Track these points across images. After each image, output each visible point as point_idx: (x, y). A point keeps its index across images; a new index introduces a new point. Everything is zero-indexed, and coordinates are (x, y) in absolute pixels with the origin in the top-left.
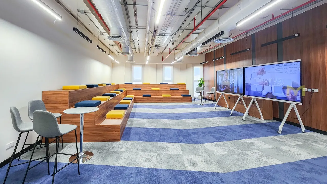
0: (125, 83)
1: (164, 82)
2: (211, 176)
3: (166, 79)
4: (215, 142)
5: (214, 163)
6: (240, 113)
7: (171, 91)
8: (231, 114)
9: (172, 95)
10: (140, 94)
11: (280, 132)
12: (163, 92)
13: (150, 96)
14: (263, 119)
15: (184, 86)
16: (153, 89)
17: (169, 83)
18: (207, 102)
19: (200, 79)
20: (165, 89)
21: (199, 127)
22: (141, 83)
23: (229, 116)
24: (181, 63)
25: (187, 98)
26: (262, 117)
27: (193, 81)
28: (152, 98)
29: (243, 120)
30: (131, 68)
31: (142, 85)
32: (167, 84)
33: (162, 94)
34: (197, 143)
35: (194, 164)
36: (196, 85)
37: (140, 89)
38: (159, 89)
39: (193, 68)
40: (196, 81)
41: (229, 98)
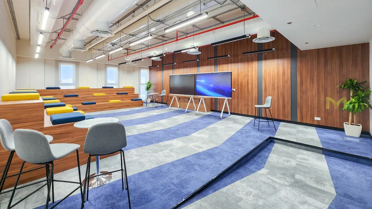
0: (47, 88)
1: (107, 86)
2: (215, 149)
3: (109, 83)
4: (196, 132)
5: (209, 143)
6: (190, 111)
7: (119, 96)
8: (186, 112)
9: (122, 100)
10: (76, 102)
11: (221, 118)
12: (109, 97)
13: (95, 103)
14: (206, 112)
15: (133, 89)
16: (95, 94)
17: (115, 87)
18: (156, 104)
19: (147, 83)
20: (110, 93)
21: (175, 125)
22: (73, 87)
23: (185, 113)
24: (134, 65)
25: (137, 102)
26: (206, 110)
27: (140, 84)
28: (98, 106)
29: (196, 114)
30: (57, 67)
31: (75, 90)
32: (113, 87)
33: (108, 100)
34: (187, 135)
35: (200, 147)
36: (143, 88)
37: (77, 96)
38: (104, 94)
39: (140, 71)
40: (143, 84)
41: (179, 99)
